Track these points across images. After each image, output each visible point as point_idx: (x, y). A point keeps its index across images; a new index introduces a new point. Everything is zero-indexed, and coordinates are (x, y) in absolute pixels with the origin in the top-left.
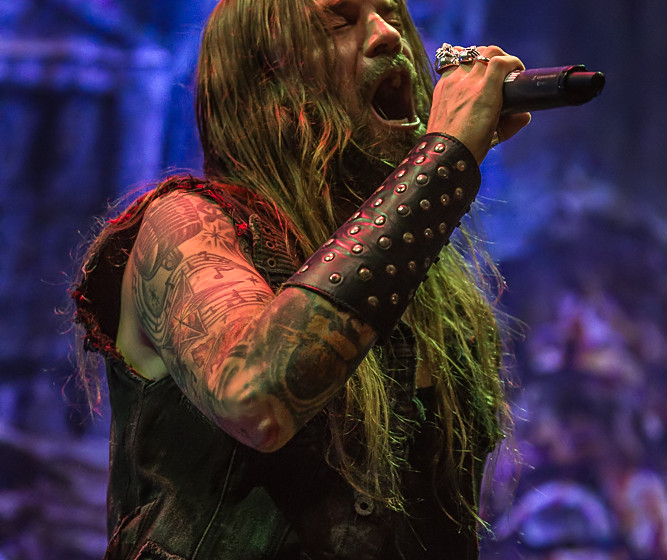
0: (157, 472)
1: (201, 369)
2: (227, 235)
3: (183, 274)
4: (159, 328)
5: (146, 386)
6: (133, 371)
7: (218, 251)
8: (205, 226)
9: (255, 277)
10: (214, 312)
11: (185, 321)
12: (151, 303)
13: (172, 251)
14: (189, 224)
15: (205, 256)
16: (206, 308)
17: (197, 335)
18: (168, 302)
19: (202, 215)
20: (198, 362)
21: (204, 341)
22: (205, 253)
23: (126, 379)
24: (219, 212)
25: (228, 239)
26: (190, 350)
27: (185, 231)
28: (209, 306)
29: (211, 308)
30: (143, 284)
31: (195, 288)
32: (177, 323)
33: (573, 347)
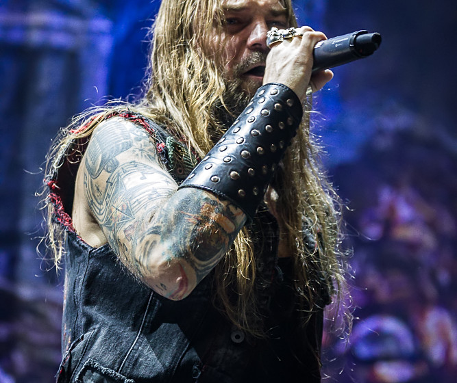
0: (96, 311)
1: (130, 242)
2: (150, 150)
3: (119, 175)
4: (102, 212)
5: (90, 251)
6: (82, 240)
7: (144, 161)
8: (134, 144)
9: (168, 180)
10: (140, 203)
11: (120, 208)
12: (96, 195)
13: (112, 159)
14: (123, 141)
15: (135, 164)
16: (134, 200)
17: (127, 218)
18: (108, 194)
19: (133, 136)
20: (128, 237)
21: (131, 223)
22: (134, 162)
23: (78, 245)
24: (144, 135)
25: (150, 153)
26: (123, 229)
27: (121, 146)
28: (136, 199)
29: (137, 200)
30: (91, 182)
31: (127, 186)
32: (114, 210)
33: (389, 224)
